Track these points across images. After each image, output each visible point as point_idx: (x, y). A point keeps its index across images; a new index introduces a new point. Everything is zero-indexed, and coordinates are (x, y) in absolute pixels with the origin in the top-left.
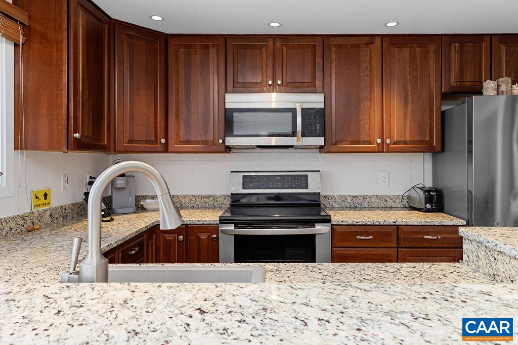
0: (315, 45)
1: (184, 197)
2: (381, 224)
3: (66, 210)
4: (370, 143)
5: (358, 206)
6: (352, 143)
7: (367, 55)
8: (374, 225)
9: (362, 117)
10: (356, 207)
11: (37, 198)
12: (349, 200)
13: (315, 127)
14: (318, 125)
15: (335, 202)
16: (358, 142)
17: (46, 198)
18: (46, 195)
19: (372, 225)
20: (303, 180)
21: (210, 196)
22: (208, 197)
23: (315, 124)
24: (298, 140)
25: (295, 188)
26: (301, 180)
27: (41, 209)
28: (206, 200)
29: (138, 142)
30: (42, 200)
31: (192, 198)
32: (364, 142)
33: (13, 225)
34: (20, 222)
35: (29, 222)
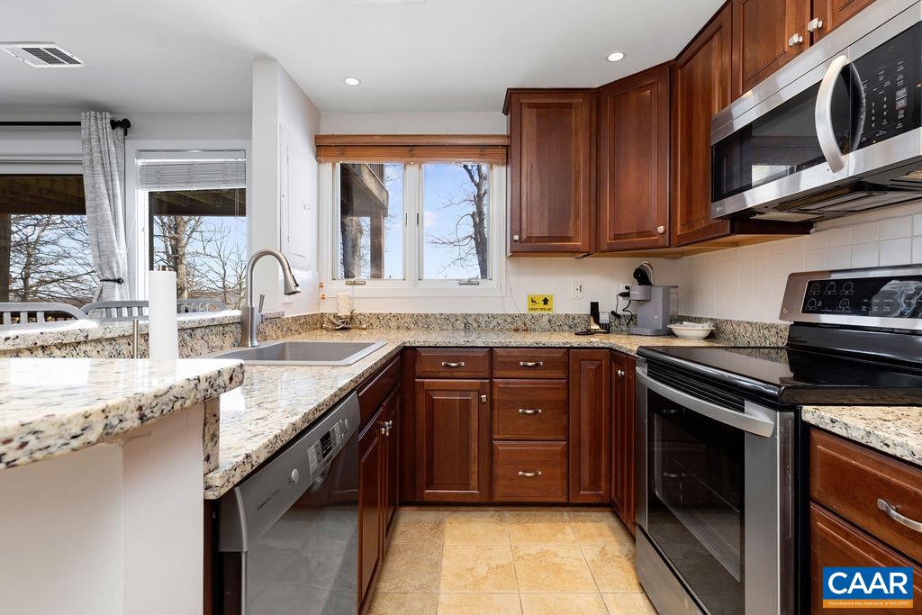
1: (739, 323)
11: (533, 301)
13: (892, 100)
17: (546, 304)
18: (546, 301)
23: (892, 93)
24: (837, 166)
27: (536, 313)
28: (766, 332)
29: (626, 236)
30: (540, 305)
31: (747, 325)
33: (501, 321)
34: (509, 320)
35: (520, 323)
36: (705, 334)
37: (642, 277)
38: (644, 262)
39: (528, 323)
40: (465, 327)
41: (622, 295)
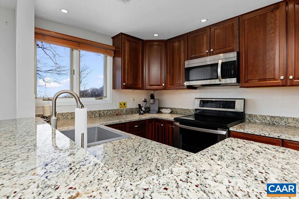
0: (233, 23)
1: (178, 109)
2: (266, 136)
3: (132, 110)
4: (274, 79)
5: (276, 124)
6: (260, 80)
7: (272, 19)
8: (261, 136)
9: (267, 62)
10: (274, 124)
11: (121, 105)
12: (268, 119)
13: (231, 72)
14: (233, 71)
15: (257, 119)
16: (265, 80)
17: (124, 105)
18: (124, 104)
19: (259, 135)
20: (232, 104)
21: (188, 109)
22: (187, 110)
23: (231, 70)
24: (220, 81)
25: (222, 108)
26: (231, 104)
27: (122, 108)
28: (186, 111)
30: (123, 105)
31: (180, 109)
32: (270, 79)
33: (111, 112)
34: (114, 111)
35: (117, 112)
36: (170, 112)
37: (152, 97)
38: (152, 92)
39: (120, 112)
40: (99, 115)
41: (144, 101)
